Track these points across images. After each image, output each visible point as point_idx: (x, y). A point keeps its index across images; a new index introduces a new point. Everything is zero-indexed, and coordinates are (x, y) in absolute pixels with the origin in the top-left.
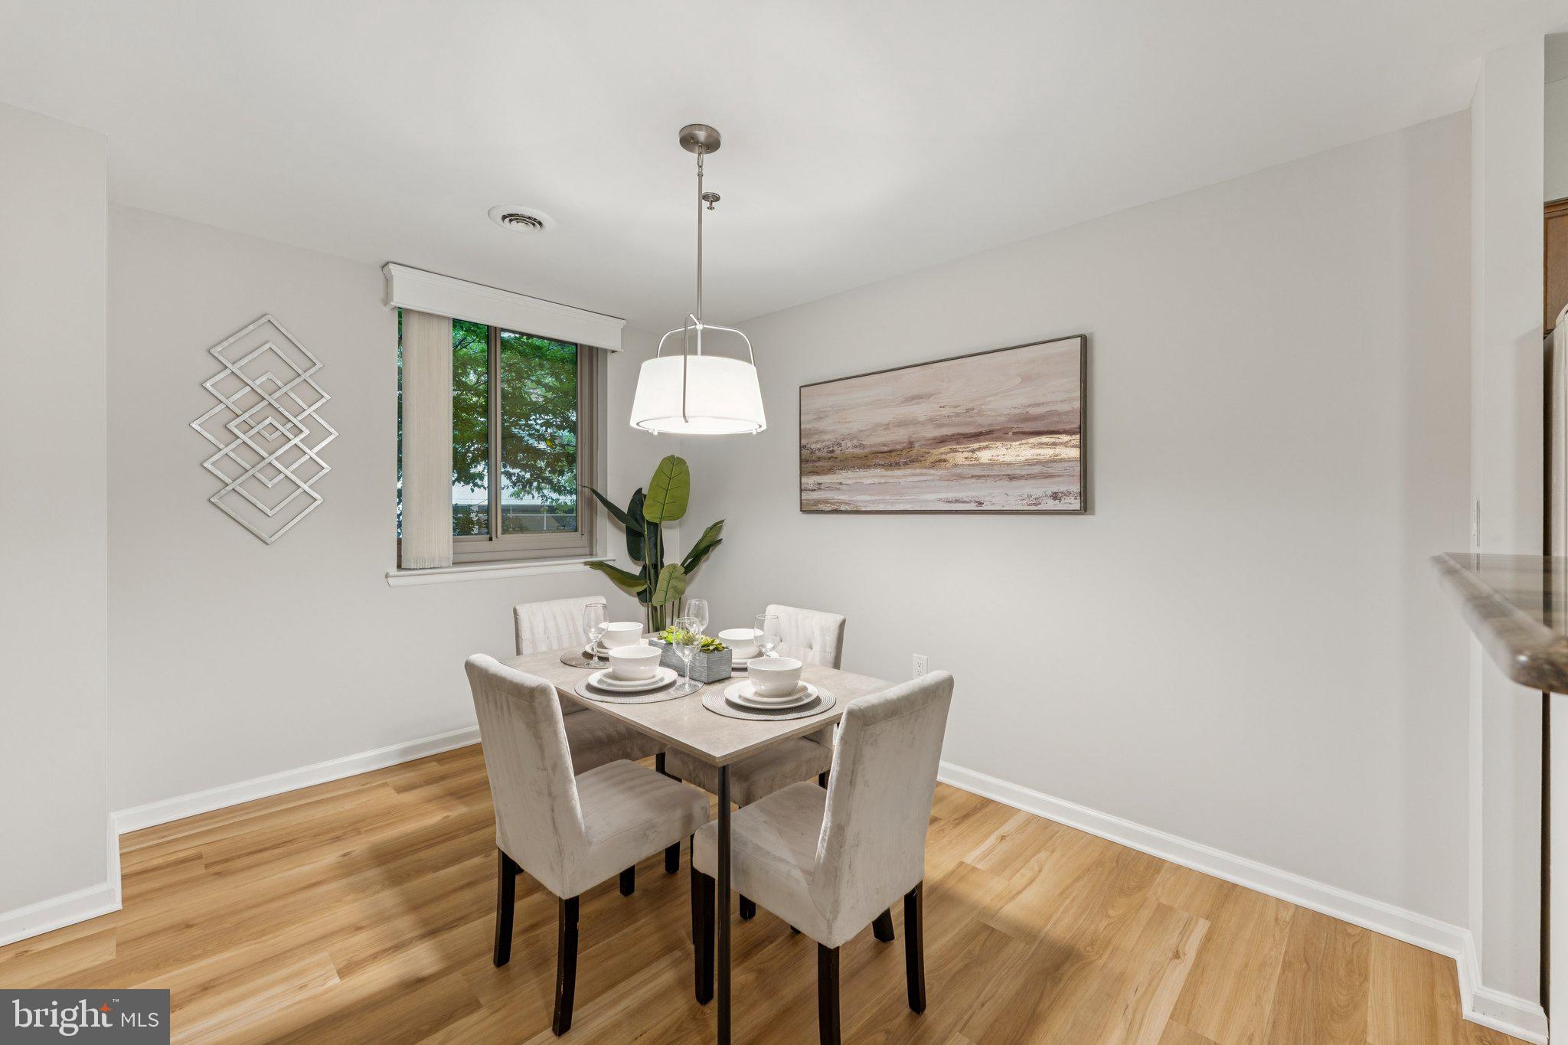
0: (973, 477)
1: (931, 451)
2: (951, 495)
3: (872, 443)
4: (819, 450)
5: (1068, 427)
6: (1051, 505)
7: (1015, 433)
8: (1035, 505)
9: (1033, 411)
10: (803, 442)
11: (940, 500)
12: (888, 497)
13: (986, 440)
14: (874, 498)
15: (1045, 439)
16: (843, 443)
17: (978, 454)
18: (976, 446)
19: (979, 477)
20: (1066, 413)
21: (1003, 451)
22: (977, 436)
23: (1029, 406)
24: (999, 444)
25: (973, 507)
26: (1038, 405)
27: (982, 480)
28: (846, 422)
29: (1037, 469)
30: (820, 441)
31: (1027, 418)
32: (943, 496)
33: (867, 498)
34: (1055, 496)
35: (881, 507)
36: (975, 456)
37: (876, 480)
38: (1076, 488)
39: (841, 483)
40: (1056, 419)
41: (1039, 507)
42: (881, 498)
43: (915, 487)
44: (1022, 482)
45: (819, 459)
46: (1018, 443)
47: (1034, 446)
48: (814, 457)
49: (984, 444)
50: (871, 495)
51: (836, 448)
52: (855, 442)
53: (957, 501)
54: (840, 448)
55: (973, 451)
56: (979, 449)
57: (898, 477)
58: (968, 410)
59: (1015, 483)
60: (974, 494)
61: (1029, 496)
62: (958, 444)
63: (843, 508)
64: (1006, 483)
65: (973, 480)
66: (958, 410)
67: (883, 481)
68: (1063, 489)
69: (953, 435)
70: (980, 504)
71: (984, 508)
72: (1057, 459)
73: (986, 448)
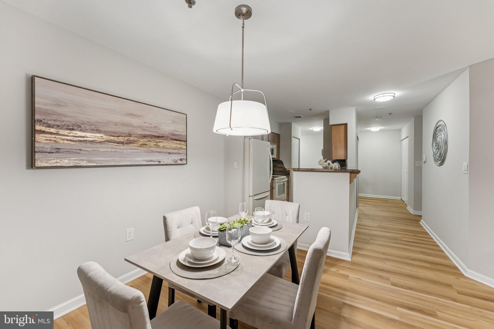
0: (157, 152)
1: (140, 140)
2: (149, 159)
3: (106, 130)
5: (183, 140)
6: (180, 162)
7: (170, 139)
8: (176, 162)
10: (38, 117)
11: (144, 160)
12: (117, 159)
14: (107, 159)
15: (178, 142)
16: (83, 126)
17: (159, 144)
18: (158, 140)
19: (159, 152)
21: (167, 144)
22: (158, 137)
23: (174, 131)
24: (166, 141)
25: (157, 163)
26: (177, 131)
27: (160, 153)
28: (85, 114)
29: (177, 151)
30: (59, 121)
31: (174, 135)
32: (145, 159)
33: (103, 159)
34: (181, 160)
36: (158, 144)
37: (109, 150)
38: (185, 158)
39: (80, 150)
40: (181, 136)
42: (112, 159)
43: (132, 155)
44: (172, 155)
46: (171, 142)
47: (176, 144)
49: (160, 140)
50: (105, 157)
52: (93, 127)
53: (151, 161)
54: (80, 129)
55: (157, 143)
56: (159, 142)
57: (123, 149)
58: (155, 127)
59: (171, 155)
60: (157, 158)
61: (175, 159)
62: (151, 139)
64: (168, 155)
65: (157, 153)
66: (152, 126)
67: (113, 150)
68: (183, 157)
69: (149, 135)
70: (160, 162)
71: (161, 163)
72: (181, 148)
73: (162, 142)
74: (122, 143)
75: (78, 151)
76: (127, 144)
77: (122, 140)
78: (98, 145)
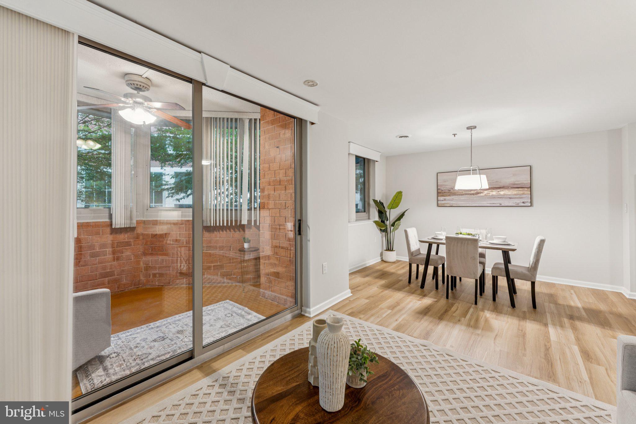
0: (498, 198)
2: (491, 202)
4: (445, 190)
5: (527, 187)
7: (511, 188)
8: (517, 204)
9: (516, 183)
10: (438, 188)
12: (470, 203)
13: (502, 189)
14: (465, 203)
15: (520, 189)
17: (500, 192)
18: (499, 190)
19: (500, 198)
20: (527, 183)
21: (508, 192)
22: (499, 188)
23: (515, 181)
24: (506, 190)
25: (499, 205)
26: (518, 181)
29: (518, 196)
30: (445, 188)
31: (514, 184)
32: (489, 202)
33: (463, 203)
34: (523, 203)
35: (469, 205)
38: (530, 201)
40: (523, 185)
41: (519, 205)
42: (467, 203)
43: (479, 200)
44: (514, 199)
45: (445, 192)
46: (512, 190)
47: (517, 191)
48: (443, 192)
49: (501, 190)
51: (451, 190)
53: (493, 204)
54: (453, 190)
55: (498, 192)
56: (500, 191)
58: (496, 182)
59: (511, 199)
60: (499, 202)
61: (516, 202)
62: (493, 190)
63: (454, 205)
64: (508, 199)
66: (493, 181)
67: (468, 198)
68: (526, 201)
69: (492, 187)
70: (501, 204)
71: (502, 205)
72: (523, 194)
73: (502, 191)
74: (473, 194)
75: (452, 200)
76: (476, 194)
77: (473, 193)
78: (461, 196)
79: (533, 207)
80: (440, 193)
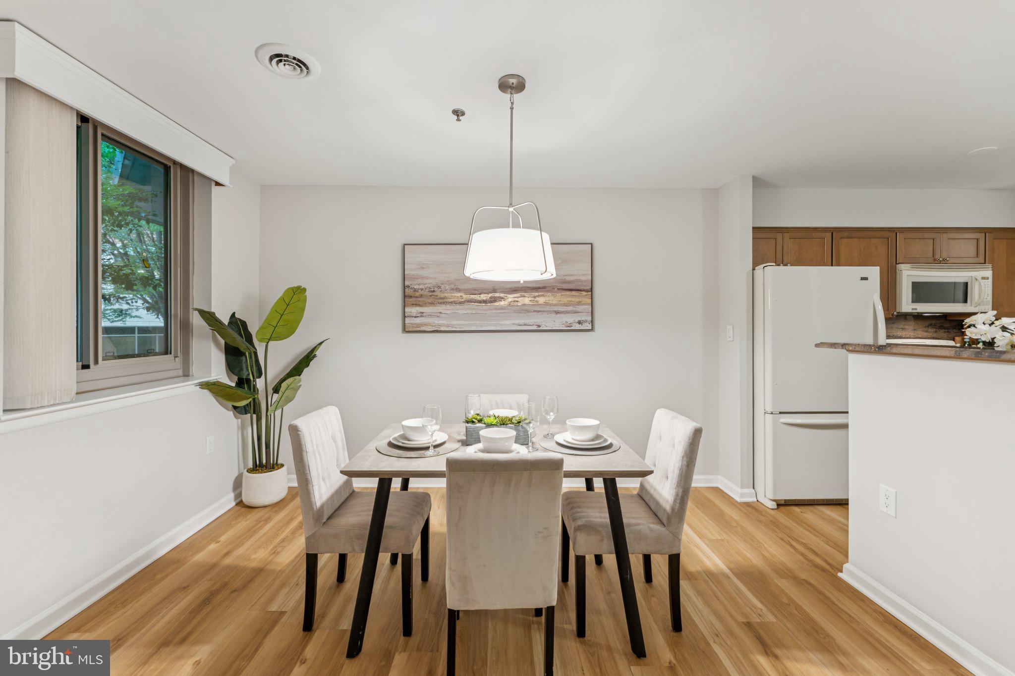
0: (535, 311)
1: (508, 295)
2: (521, 321)
3: (466, 288)
4: (422, 289)
5: (585, 288)
6: (578, 327)
7: (559, 289)
8: (569, 326)
9: (569, 278)
10: (407, 283)
11: (514, 324)
12: (478, 322)
13: (542, 292)
14: (467, 322)
15: (574, 293)
16: (442, 287)
17: (538, 299)
18: (537, 294)
19: (538, 312)
20: (585, 281)
21: (552, 298)
22: (537, 289)
23: (566, 275)
24: (549, 294)
25: (535, 328)
26: (571, 275)
27: (540, 313)
28: (445, 273)
29: (570, 308)
30: (423, 284)
31: (565, 282)
32: (517, 322)
33: (463, 322)
34: (580, 323)
35: (474, 328)
36: (536, 300)
37: (469, 312)
38: (589, 319)
39: (441, 313)
40: (580, 283)
41: (571, 328)
42: (473, 322)
43: (497, 316)
44: (562, 315)
45: (421, 296)
46: (560, 294)
47: (569, 296)
48: (417, 294)
49: (540, 293)
50: (465, 321)
51: (436, 289)
52: (452, 286)
53: (525, 325)
54: (440, 290)
55: (535, 297)
56: (538, 296)
57: (485, 310)
59: (559, 315)
60: (535, 321)
61: (567, 322)
62: (525, 292)
63: (442, 329)
64: (554, 315)
65: (535, 313)
67: (474, 312)
68: (583, 319)
69: (522, 287)
70: (539, 326)
71: (541, 328)
72: (579, 303)
73: (542, 296)
74: (485, 302)
75: (438, 315)
76: (491, 302)
77: (485, 298)
78: (458, 306)
79: (594, 331)
80: (410, 297)
